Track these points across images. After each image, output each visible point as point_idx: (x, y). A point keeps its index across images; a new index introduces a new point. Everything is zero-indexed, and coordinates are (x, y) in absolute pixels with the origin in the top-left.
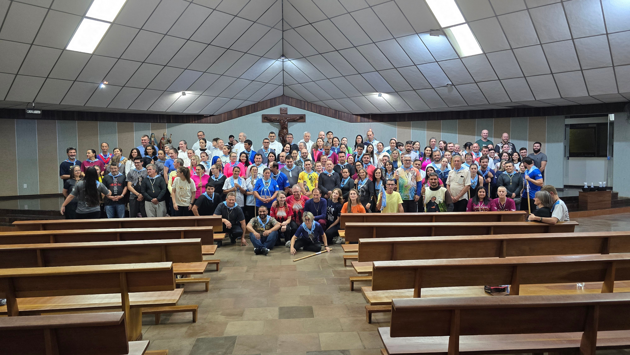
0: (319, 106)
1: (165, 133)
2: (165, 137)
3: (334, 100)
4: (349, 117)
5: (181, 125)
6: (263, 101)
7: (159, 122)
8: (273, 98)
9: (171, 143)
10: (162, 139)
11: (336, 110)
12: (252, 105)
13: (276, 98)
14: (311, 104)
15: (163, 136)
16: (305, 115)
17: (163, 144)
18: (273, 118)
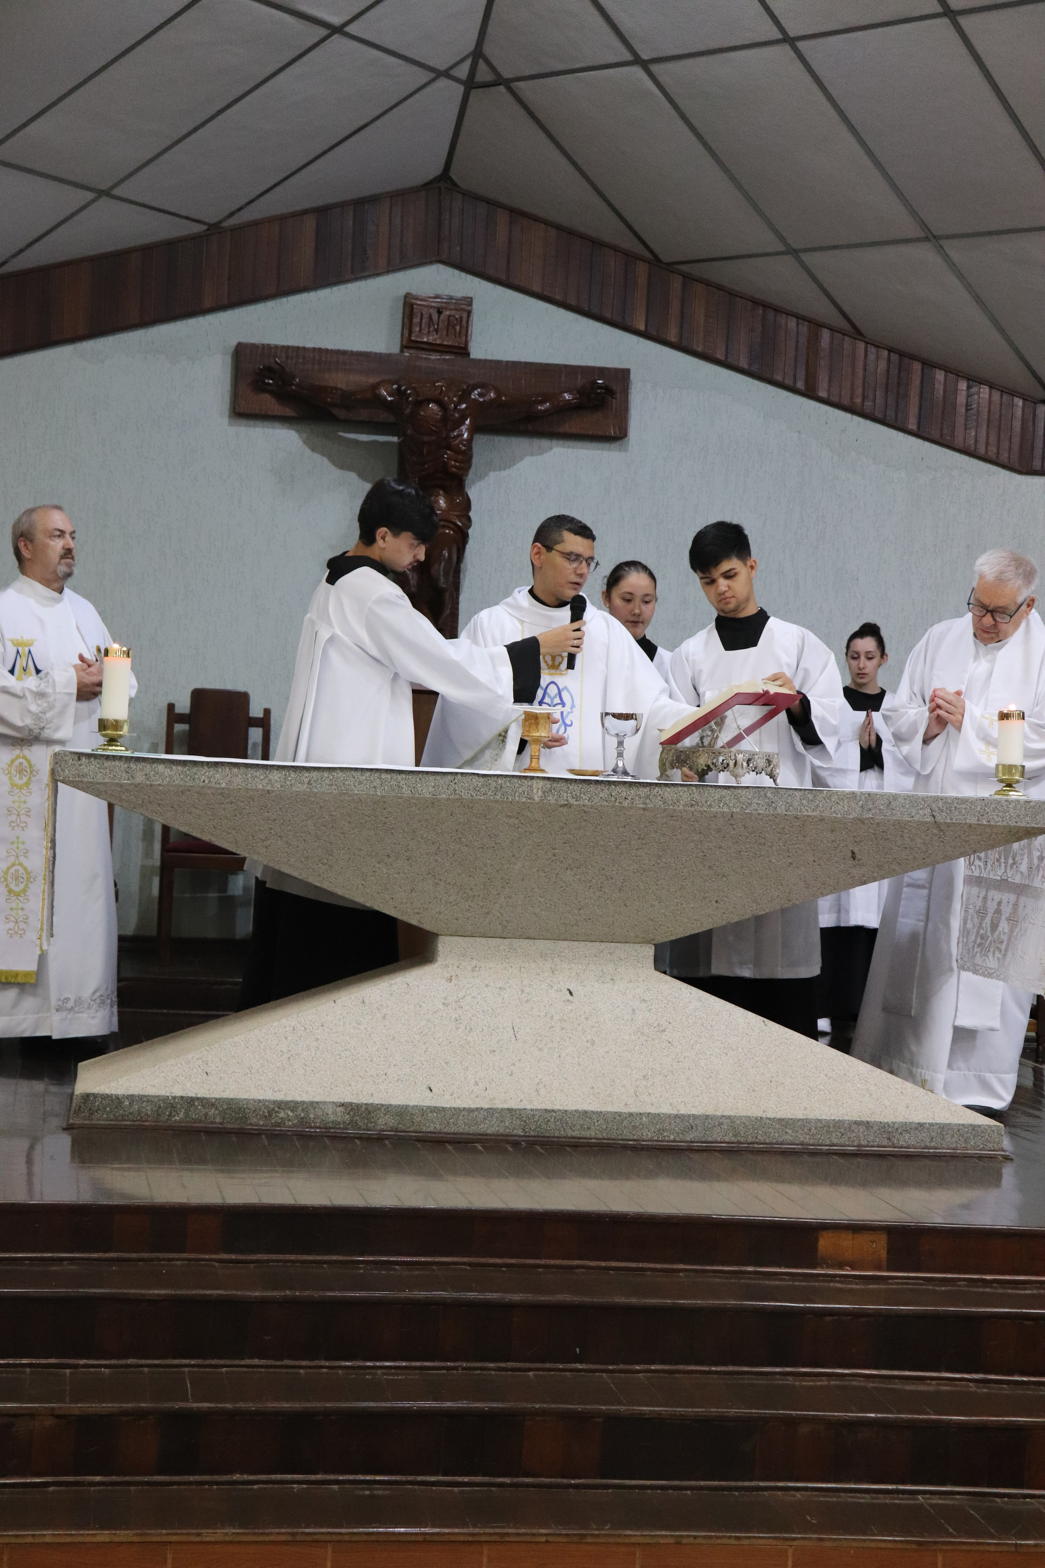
0: (756, 302)
3: (925, 253)
4: (1017, 424)
6: (256, 223)
8: (342, 205)
11: (902, 355)
12: (146, 250)
13: (373, 199)
14: (688, 279)
16: (623, 376)
18: (341, 380)
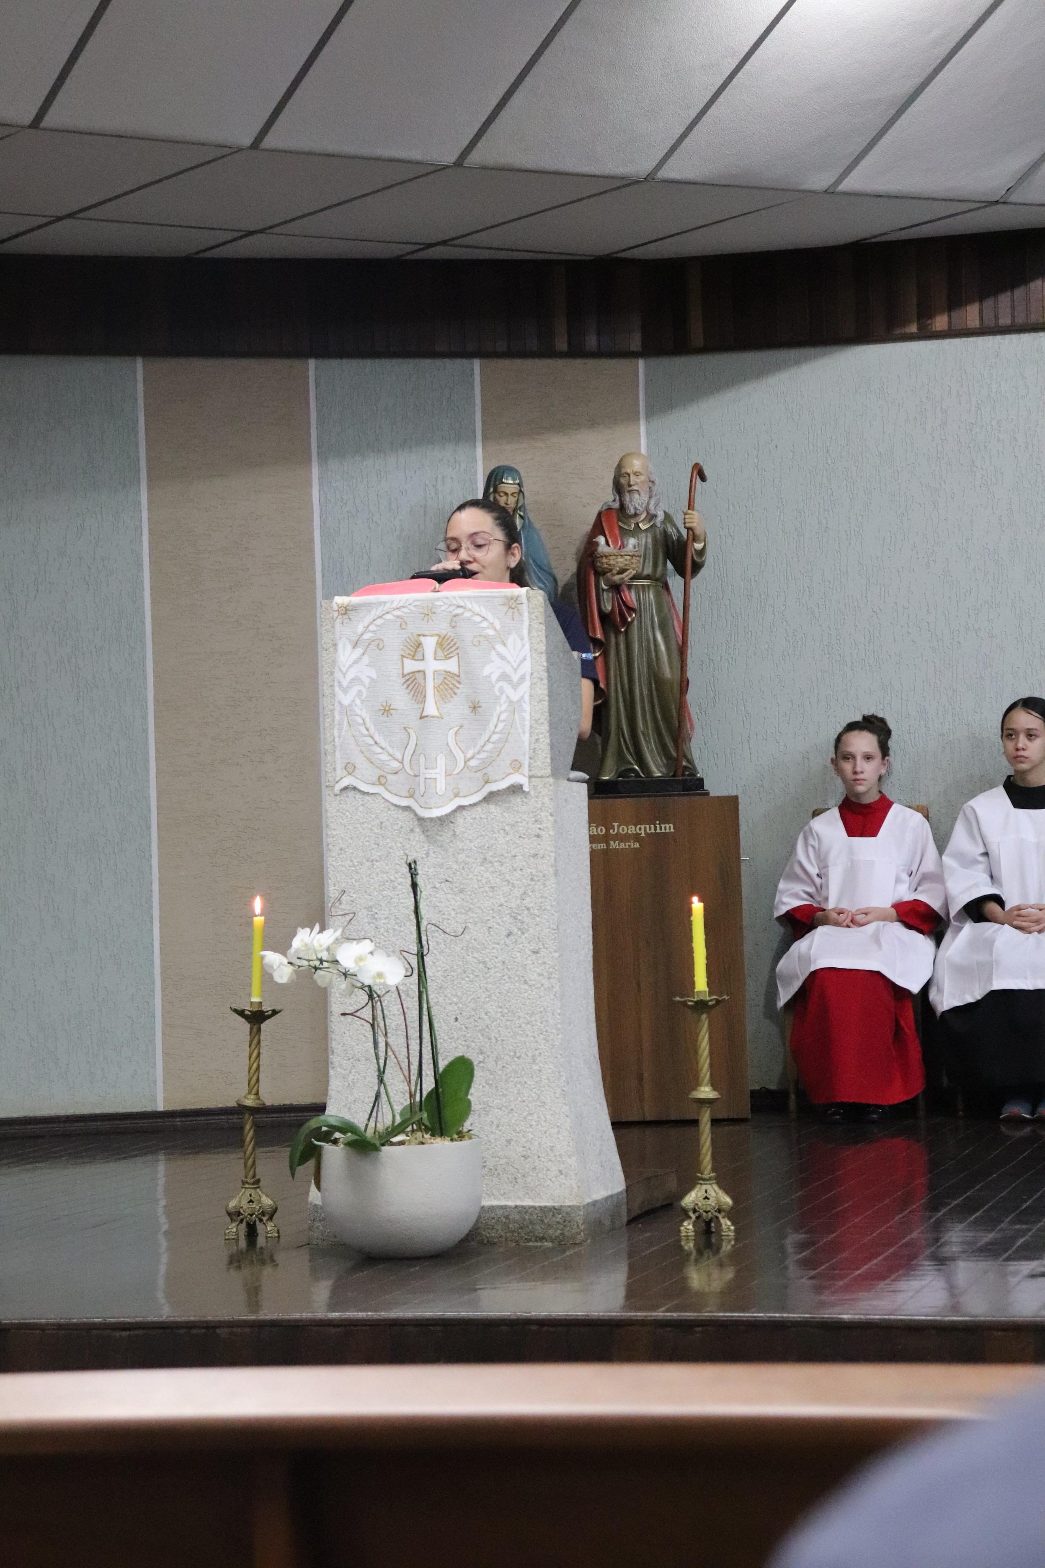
1: (636, 464)
2: (636, 502)
5: (798, 363)
7: (562, 345)
9: (697, 567)
10: (598, 528)
15: (608, 497)
17: (616, 588)
